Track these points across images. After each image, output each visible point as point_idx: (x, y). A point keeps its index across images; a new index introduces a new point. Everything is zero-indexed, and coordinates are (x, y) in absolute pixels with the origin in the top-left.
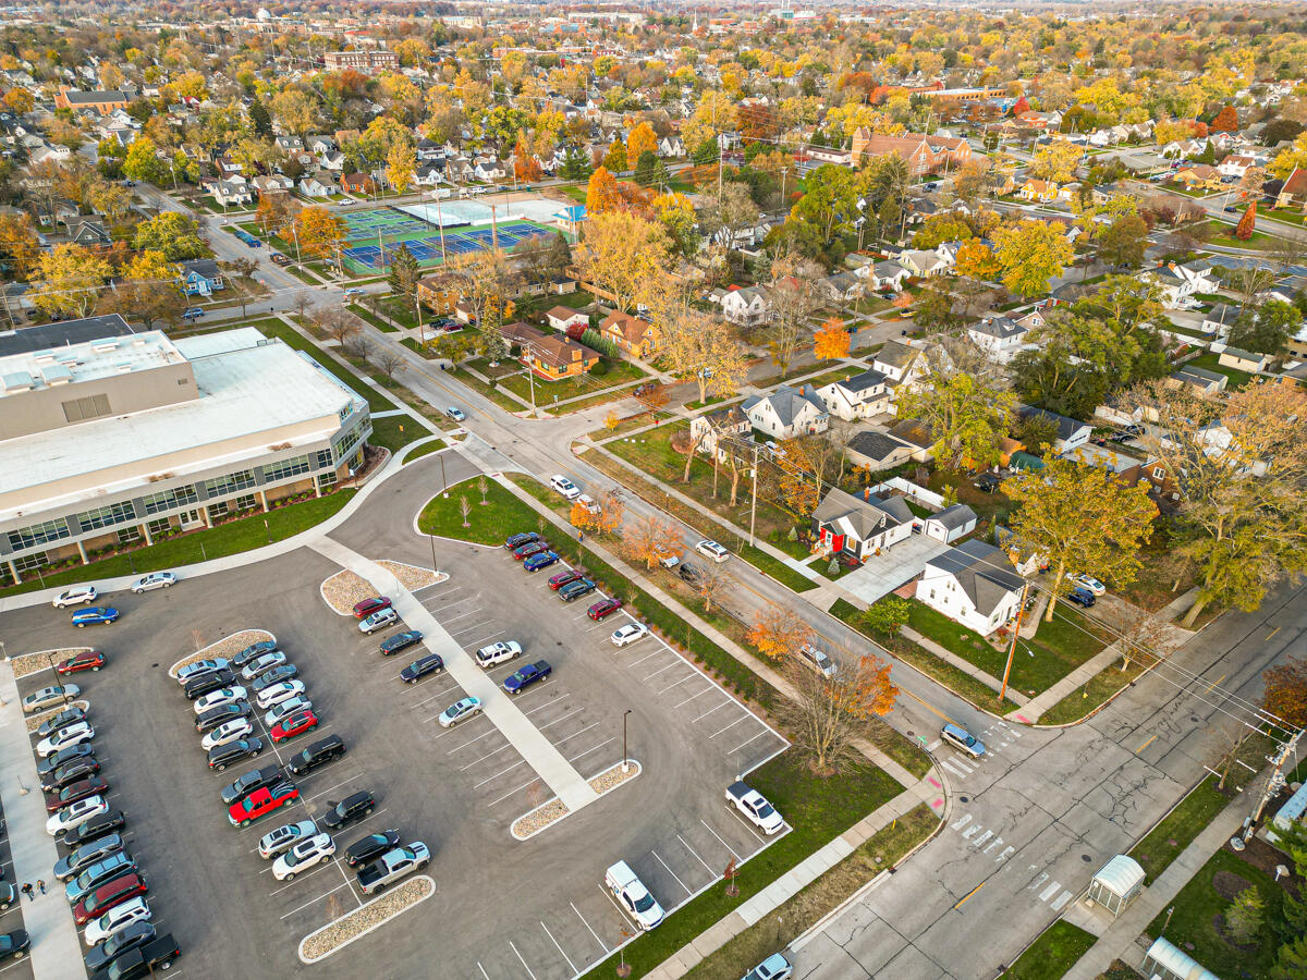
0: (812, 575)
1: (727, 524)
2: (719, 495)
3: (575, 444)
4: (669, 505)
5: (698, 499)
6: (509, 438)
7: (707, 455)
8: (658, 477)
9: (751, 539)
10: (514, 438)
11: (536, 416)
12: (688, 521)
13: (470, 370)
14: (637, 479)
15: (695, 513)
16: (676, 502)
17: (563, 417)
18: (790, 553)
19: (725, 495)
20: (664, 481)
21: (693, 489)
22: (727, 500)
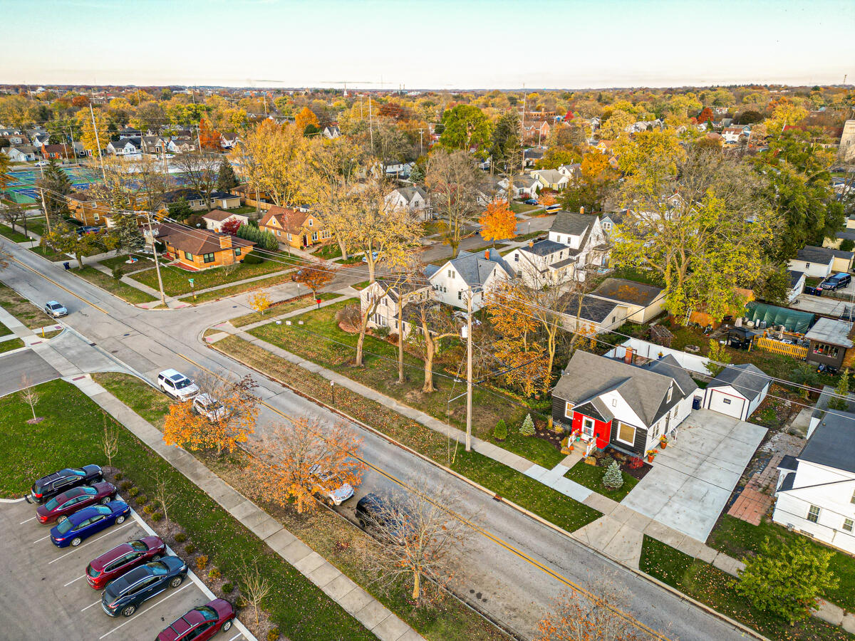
0: (580, 493)
1: (424, 418)
2: (407, 379)
3: (210, 331)
4: (337, 398)
5: (378, 386)
6: (121, 330)
7: (383, 331)
8: (320, 363)
9: (467, 439)
10: (128, 330)
11: (166, 306)
12: (365, 419)
13: (100, 268)
14: (290, 366)
15: (375, 407)
16: (347, 393)
17: (201, 305)
18: (531, 456)
19: (415, 378)
20: (329, 366)
21: (369, 373)
22: (419, 385)
